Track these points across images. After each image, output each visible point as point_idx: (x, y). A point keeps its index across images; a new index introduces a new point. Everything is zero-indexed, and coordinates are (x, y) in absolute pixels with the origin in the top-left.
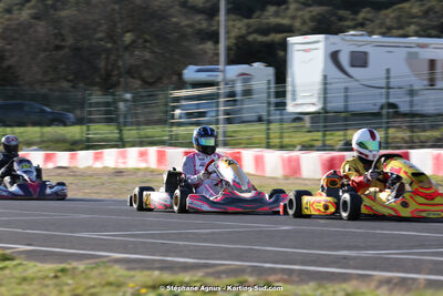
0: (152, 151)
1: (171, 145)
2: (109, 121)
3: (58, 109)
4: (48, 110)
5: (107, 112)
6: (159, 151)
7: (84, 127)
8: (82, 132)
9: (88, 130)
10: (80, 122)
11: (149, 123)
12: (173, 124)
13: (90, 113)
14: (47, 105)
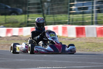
0: (60, 27)
1: (69, 24)
2: (39, 12)
3: (14, 7)
4: (9, 7)
5: (38, 8)
6: (63, 27)
7: (27, 16)
8: (25, 18)
9: (28, 17)
10: (25, 13)
11: (59, 13)
12: (70, 14)
13: (29, 8)
14: (9, 5)
